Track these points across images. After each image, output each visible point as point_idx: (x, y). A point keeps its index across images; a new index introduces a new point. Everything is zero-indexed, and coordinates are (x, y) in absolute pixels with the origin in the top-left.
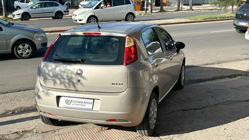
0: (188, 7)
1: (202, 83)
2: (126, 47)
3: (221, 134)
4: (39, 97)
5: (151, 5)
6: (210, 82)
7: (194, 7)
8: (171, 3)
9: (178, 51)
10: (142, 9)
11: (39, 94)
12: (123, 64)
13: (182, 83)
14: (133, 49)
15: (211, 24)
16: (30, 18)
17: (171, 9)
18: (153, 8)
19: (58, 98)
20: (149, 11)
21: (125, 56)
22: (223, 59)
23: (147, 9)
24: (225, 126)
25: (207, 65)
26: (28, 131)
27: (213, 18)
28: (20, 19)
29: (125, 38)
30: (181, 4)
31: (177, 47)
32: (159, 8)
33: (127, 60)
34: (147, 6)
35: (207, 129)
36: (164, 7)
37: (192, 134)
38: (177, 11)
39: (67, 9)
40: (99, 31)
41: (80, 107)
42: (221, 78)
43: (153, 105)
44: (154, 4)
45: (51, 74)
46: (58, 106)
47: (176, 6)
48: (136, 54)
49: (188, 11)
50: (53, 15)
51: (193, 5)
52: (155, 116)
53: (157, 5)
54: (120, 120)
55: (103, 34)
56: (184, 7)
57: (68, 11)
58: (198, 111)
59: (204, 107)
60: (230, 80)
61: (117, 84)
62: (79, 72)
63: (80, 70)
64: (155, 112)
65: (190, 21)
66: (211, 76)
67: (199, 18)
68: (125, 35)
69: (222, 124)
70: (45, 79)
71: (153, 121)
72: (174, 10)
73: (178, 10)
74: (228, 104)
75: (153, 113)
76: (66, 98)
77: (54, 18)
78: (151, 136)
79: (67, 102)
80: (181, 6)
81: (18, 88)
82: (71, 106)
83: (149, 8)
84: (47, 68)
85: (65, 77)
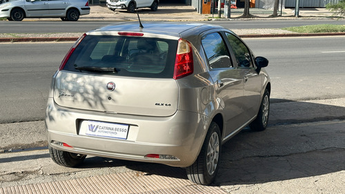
0: (292, 12)
1: (296, 125)
2: (178, 53)
3: (309, 186)
4: (51, 119)
5: (229, 5)
6: (309, 124)
7: (302, 13)
8: (264, 4)
9: (258, 71)
10: (214, 11)
11: (52, 114)
12: (172, 77)
13: (264, 123)
14: (187, 58)
15: (326, 40)
16: (25, 17)
17: (262, 13)
18: (232, 10)
19: (79, 122)
20: (225, 15)
21: (176, 67)
22: (334, 93)
23: (221, 12)
24: (317, 177)
25: (309, 99)
26: (31, 173)
27: (331, 31)
28: (8, 18)
29: (177, 42)
30: (280, 5)
31: (256, 65)
32: (243, 10)
33: (178, 72)
34: (222, 6)
35: (290, 181)
36: (251, 10)
37: (267, 186)
38: (273, 16)
39: (87, 5)
40: (141, 31)
41: (109, 135)
42: (327, 119)
43: (214, 141)
44: (235, 3)
45: (70, 86)
46: (78, 134)
47: (272, 9)
48: (191, 65)
49: (292, 18)
50: (64, 14)
51: (300, 8)
52: (216, 157)
53: (240, 5)
54: (164, 156)
55: (146, 35)
56: (284, 10)
57: (89, 9)
58: (281, 159)
59: (290, 154)
60: (340, 122)
61: (162, 105)
62: (110, 86)
63: (111, 83)
64: (217, 152)
65: (291, 32)
66: (312, 116)
67: (307, 29)
68: (177, 38)
69: (313, 175)
70: (61, 95)
71: (212, 164)
72: (268, 16)
73: (275, 15)
74: (329, 152)
75: (212, 152)
76: (90, 123)
77: (64, 19)
78: (208, 185)
79: (91, 128)
80: (280, 10)
81: (12, 117)
82: (96, 133)
83: (226, 9)
84: (65, 79)
85: (91, 92)
